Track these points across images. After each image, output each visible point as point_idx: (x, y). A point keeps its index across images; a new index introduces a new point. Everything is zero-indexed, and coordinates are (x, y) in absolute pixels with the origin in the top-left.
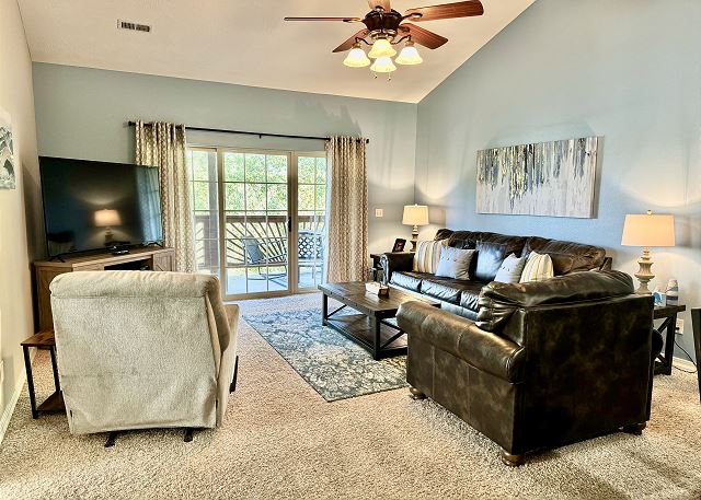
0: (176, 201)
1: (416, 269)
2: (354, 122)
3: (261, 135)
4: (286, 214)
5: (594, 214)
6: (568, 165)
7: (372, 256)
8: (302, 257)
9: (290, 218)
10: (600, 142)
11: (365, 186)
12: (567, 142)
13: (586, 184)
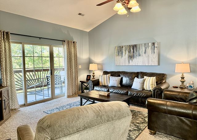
0: (6, 65)
1: (101, 85)
2: (71, 36)
3: (40, 38)
4: (50, 68)
5: (159, 64)
6: (149, 50)
7: (80, 81)
8: (56, 84)
9: (51, 70)
10: (159, 44)
11: (77, 58)
12: (148, 44)
13: (156, 56)
